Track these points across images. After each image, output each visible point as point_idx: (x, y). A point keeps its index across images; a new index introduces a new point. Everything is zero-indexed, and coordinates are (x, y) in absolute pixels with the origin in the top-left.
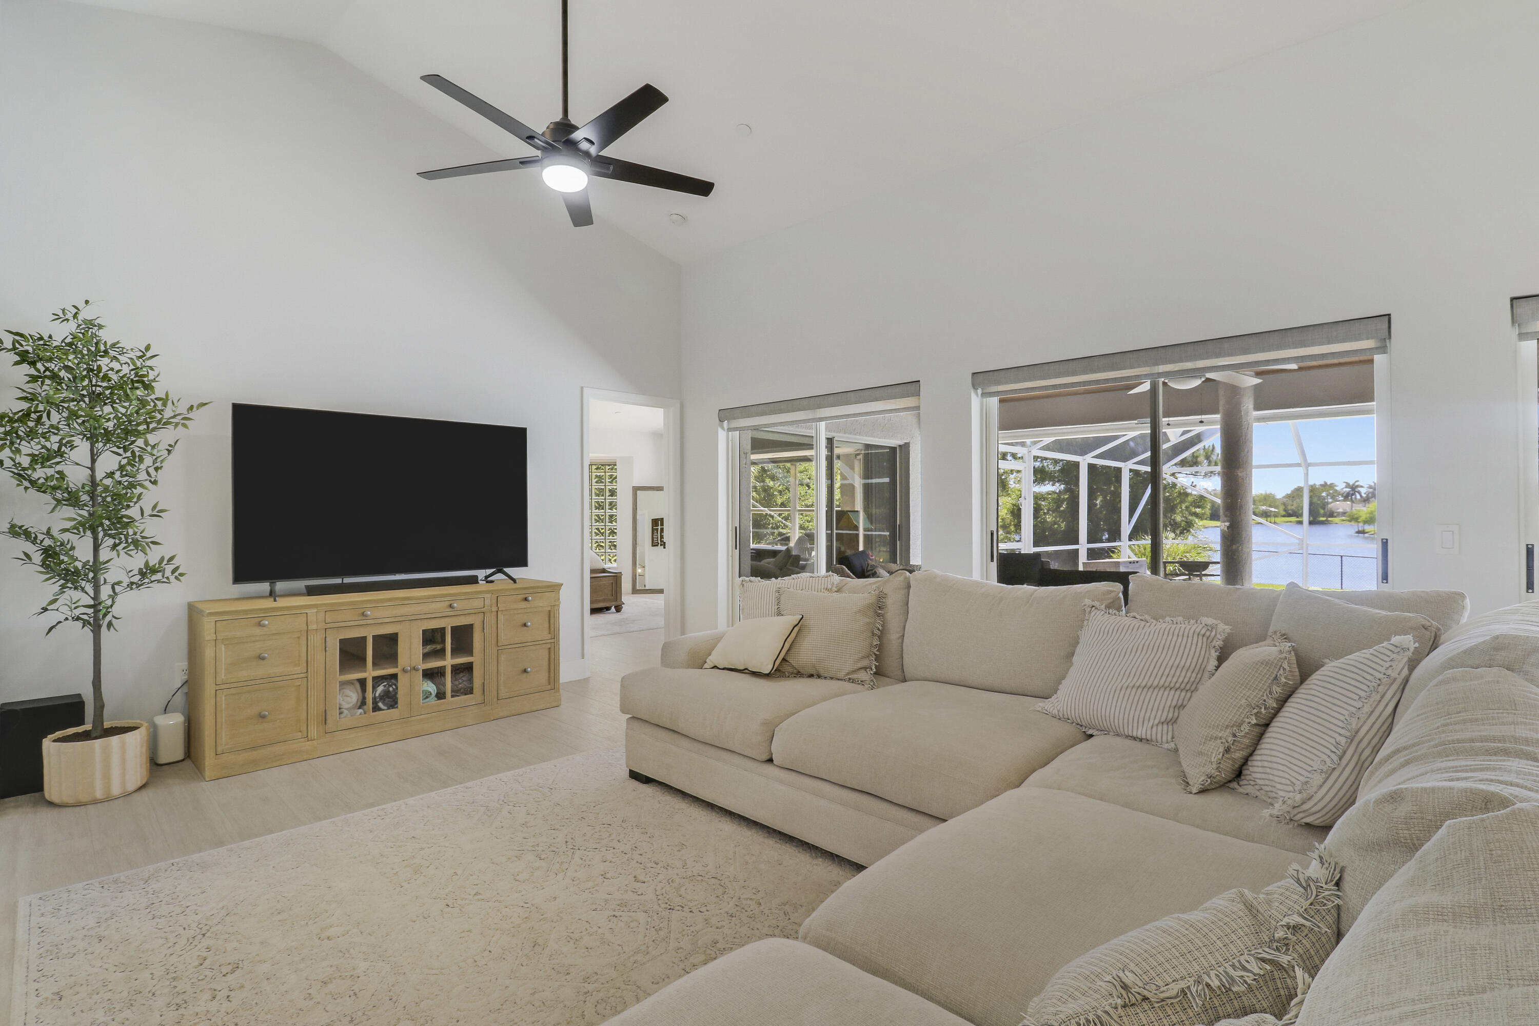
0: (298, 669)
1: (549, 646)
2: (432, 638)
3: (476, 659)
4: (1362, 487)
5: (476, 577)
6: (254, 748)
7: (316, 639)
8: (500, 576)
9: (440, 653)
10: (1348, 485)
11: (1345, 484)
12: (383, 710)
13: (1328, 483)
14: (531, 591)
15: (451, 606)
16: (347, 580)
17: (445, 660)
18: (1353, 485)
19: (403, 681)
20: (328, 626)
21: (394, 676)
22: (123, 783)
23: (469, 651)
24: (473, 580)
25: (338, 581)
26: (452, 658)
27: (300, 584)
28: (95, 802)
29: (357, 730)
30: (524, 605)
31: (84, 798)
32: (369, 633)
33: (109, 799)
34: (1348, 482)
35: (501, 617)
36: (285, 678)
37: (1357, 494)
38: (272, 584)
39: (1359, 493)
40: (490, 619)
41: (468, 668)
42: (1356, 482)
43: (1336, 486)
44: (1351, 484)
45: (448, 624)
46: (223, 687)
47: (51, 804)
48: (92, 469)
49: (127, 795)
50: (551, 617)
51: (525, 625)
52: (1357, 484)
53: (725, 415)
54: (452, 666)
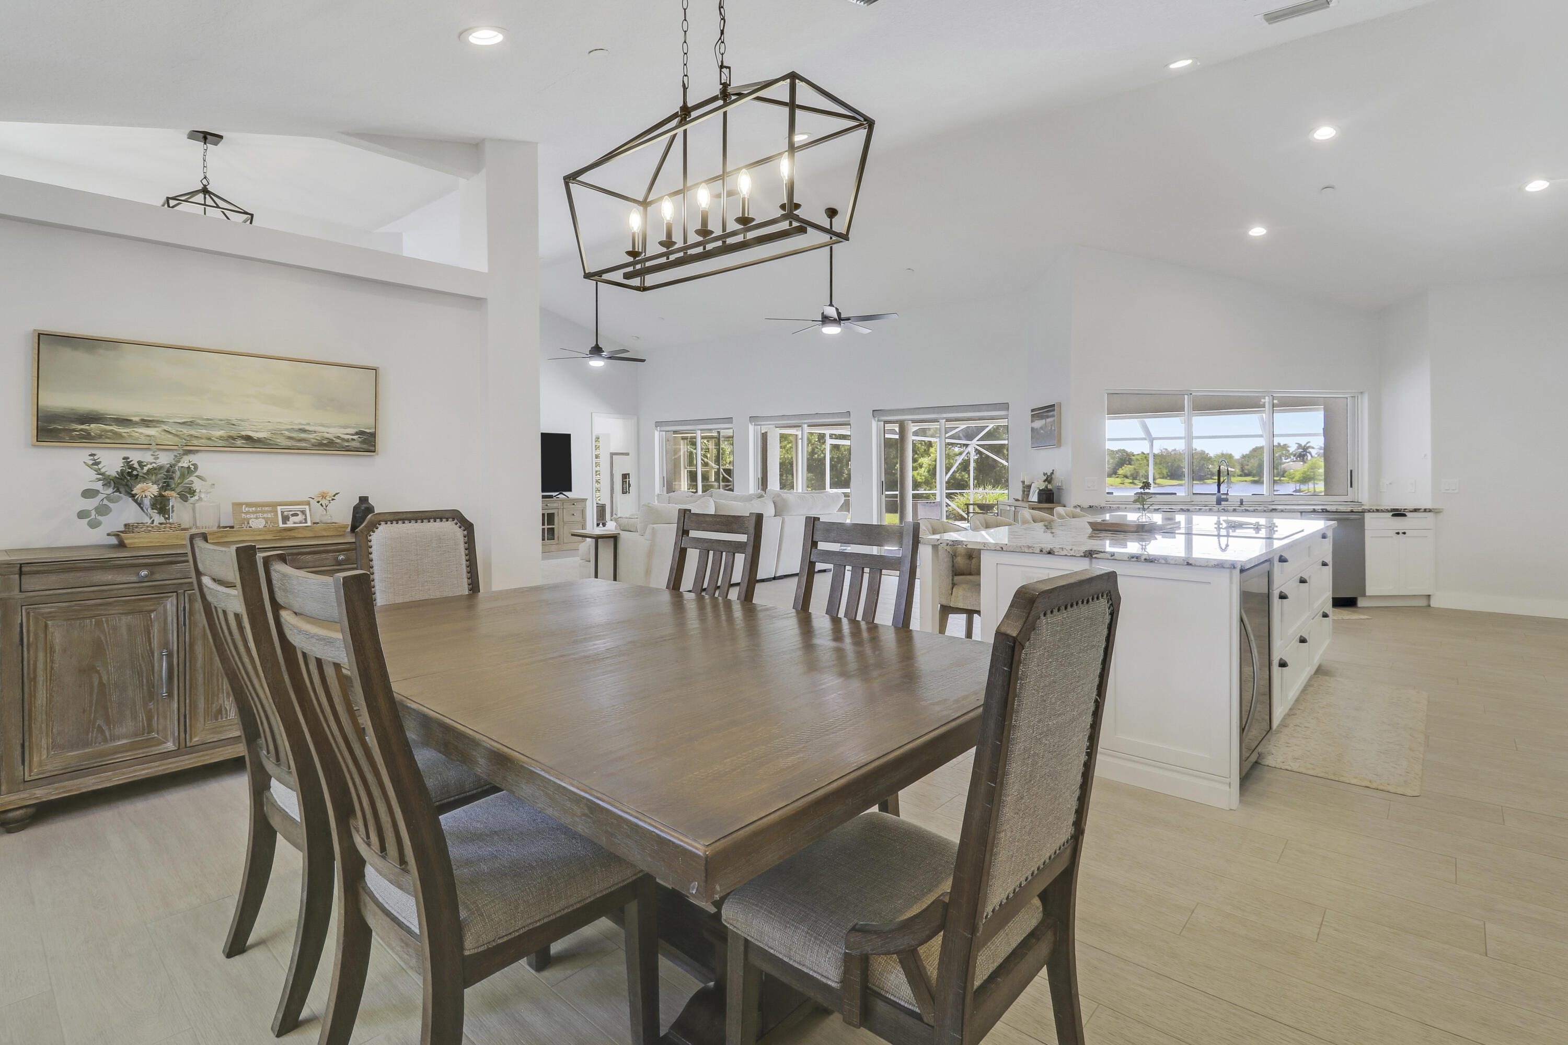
1: (582, 524)
3: (556, 526)
4: (1313, 448)
5: (553, 495)
8: (561, 496)
9: (544, 523)
10: (1300, 446)
11: (1297, 445)
13: (1282, 445)
14: (574, 501)
15: (547, 505)
18: (1305, 446)
23: (553, 523)
26: (547, 525)
30: (573, 506)
34: (1301, 443)
35: (564, 511)
37: (1308, 454)
39: (1310, 453)
40: (560, 511)
41: (553, 529)
42: (1307, 443)
43: (1288, 447)
44: (1303, 445)
45: (546, 512)
50: (583, 512)
51: (573, 515)
52: (1308, 445)
54: (548, 528)
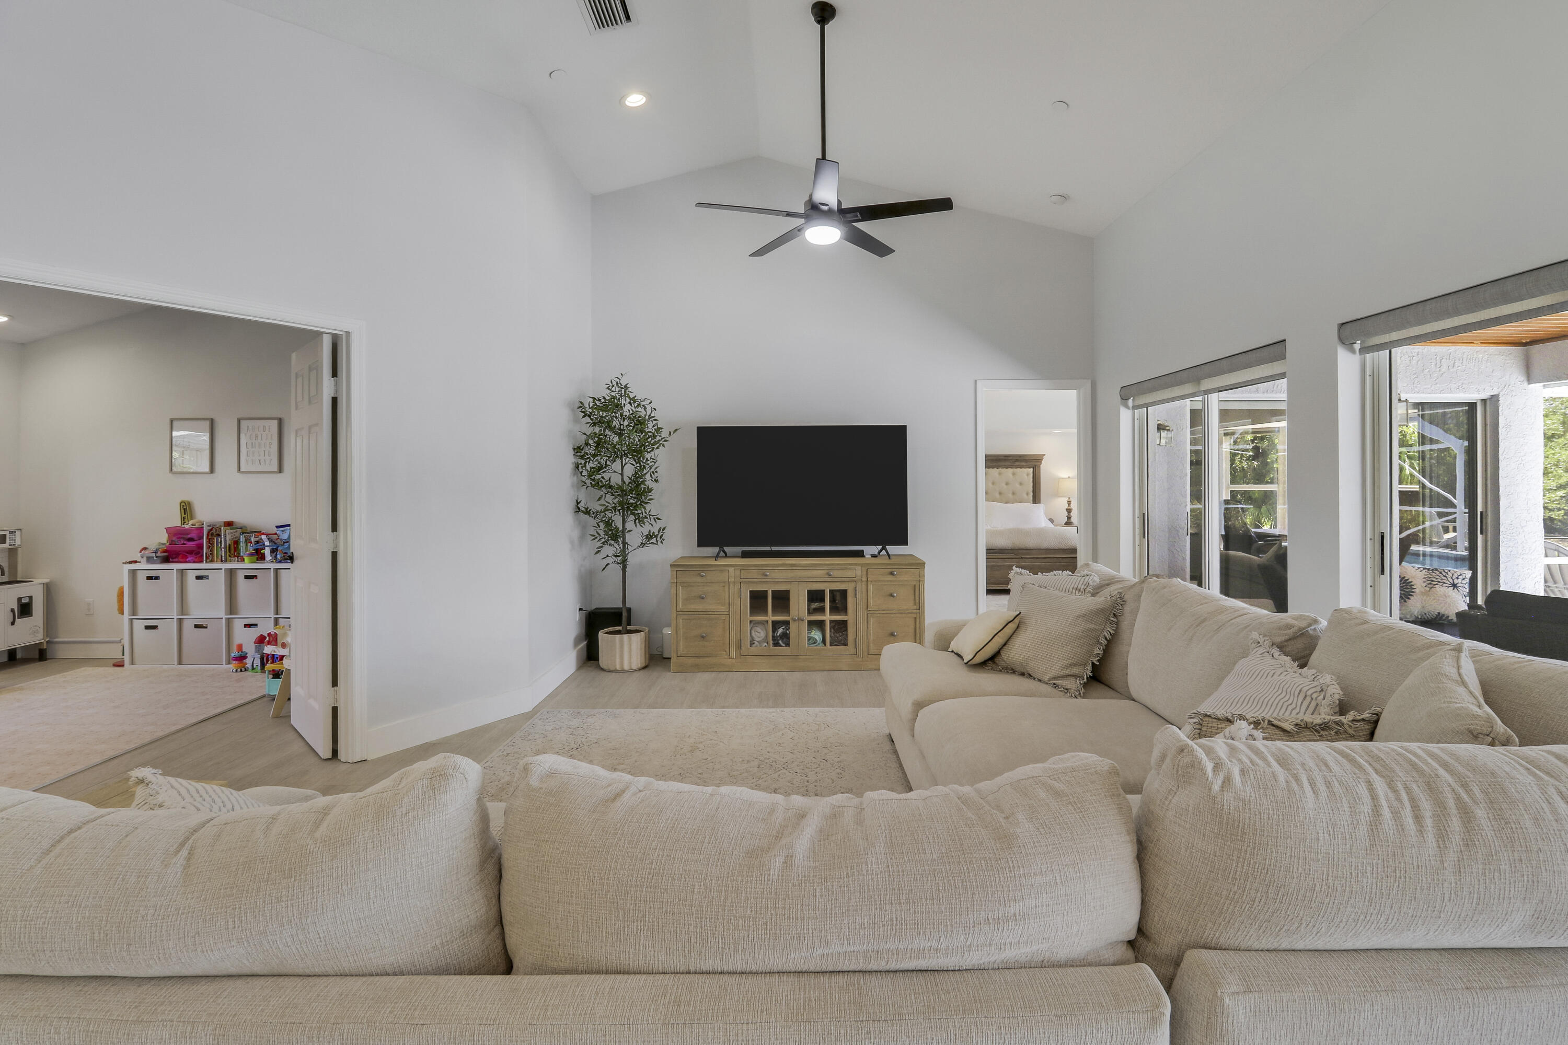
0: (723, 608)
1: (914, 616)
2: (815, 597)
3: (850, 617)
5: (863, 551)
6: (698, 657)
7: (734, 589)
8: (883, 552)
9: (822, 610)
12: (781, 646)
14: (896, 567)
15: (828, 574)
16: (774, 548)
17: (825, 616)
19: (793, 626)
20: (742, 580)
21: (787, 623)
22: (630, 663)
23: (844, 609)
24: (860, 554)
25: (768, 549)
26: (830, 615)
27: (739, 550)
28: (616, 671)
29: (761, 657)
30: (890, 578)
31: (612, 668)
32: (770, 589)
33: (623, 671)
35: (871, 587)
36: (716, 613)
38: (721, 547)
40: (861, 587)
41: (844, 624)
45: (827, 588)
46: (681, 613)
47: (603, 670)
48: (622, 474)
49: (632, 671)
50: (918, 590)
51: (891, 595)
53: (1127, 393)
54: (831, 622)
